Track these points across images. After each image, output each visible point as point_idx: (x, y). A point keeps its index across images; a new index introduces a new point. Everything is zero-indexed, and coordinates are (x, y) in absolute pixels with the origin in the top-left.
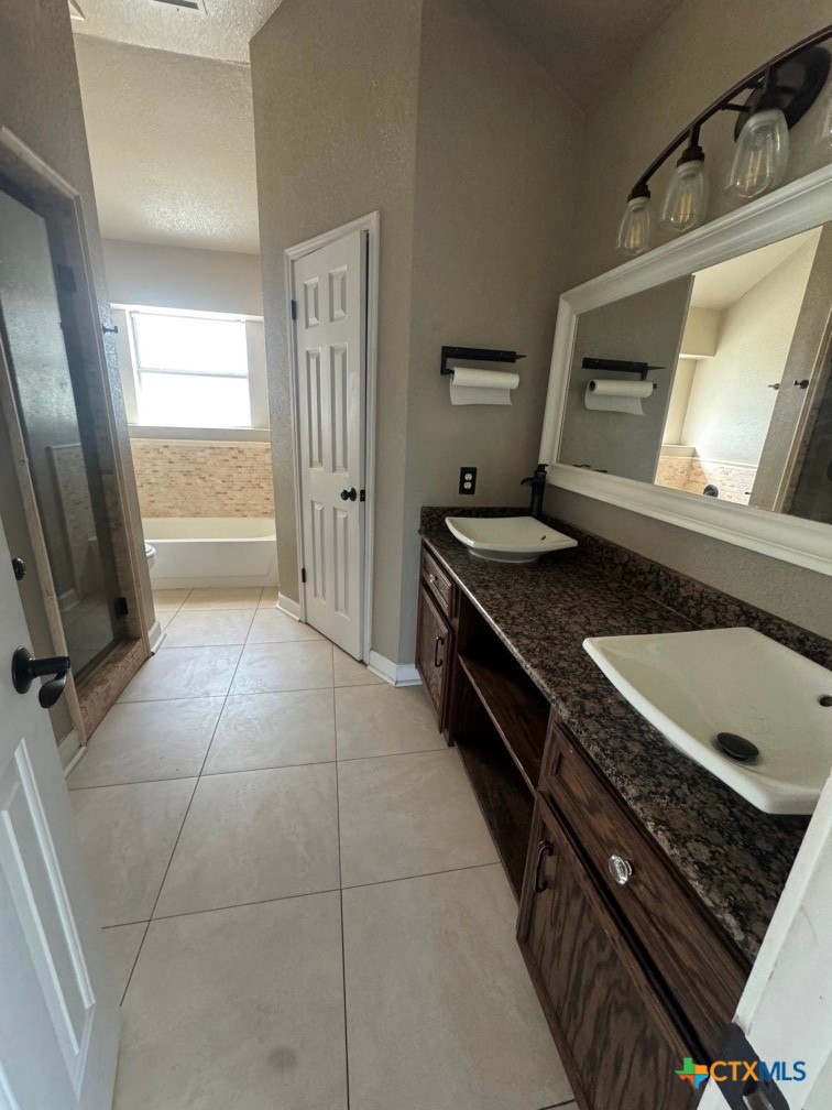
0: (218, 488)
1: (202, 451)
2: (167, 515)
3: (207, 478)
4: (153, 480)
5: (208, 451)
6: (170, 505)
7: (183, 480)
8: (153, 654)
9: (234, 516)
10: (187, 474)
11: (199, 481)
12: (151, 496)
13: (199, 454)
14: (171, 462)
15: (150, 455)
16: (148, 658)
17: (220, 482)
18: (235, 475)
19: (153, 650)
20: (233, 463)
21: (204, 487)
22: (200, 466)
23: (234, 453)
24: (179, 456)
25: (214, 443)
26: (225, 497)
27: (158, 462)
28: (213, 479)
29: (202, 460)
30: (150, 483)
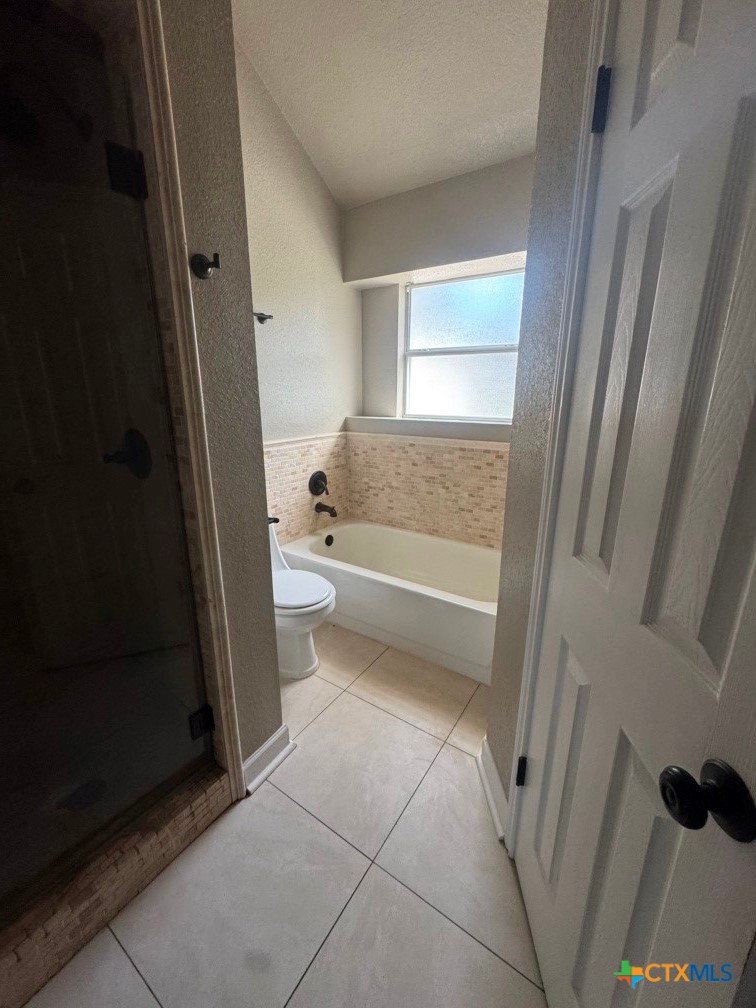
0: (463, 503)
1: (450, 453)
2: (402, 526)
3: (452, 488)
4: (395, 484)
5: (458, 453)
6: (406, 514)
7: (424, 487)
8: (248, 794)
9: (477, 543)
10: (430, 480)
11: (442, 491)
12: (391, 501)
13: (447, 456)
14: (414, 464)
15: (395, 455)
16: (239, 800)
17: (466, 495)
18: (487, 489)
19: (250, 788)
20: (486, 471)
21: (446, 499)
22: (446, 472)
23: (491, 458)
24: (424, 457)
25: (468, 444)
26: (468, 516)
27: (402, 463)
28: (458, 489)
29: (449, 464)
30: (391, 487)
